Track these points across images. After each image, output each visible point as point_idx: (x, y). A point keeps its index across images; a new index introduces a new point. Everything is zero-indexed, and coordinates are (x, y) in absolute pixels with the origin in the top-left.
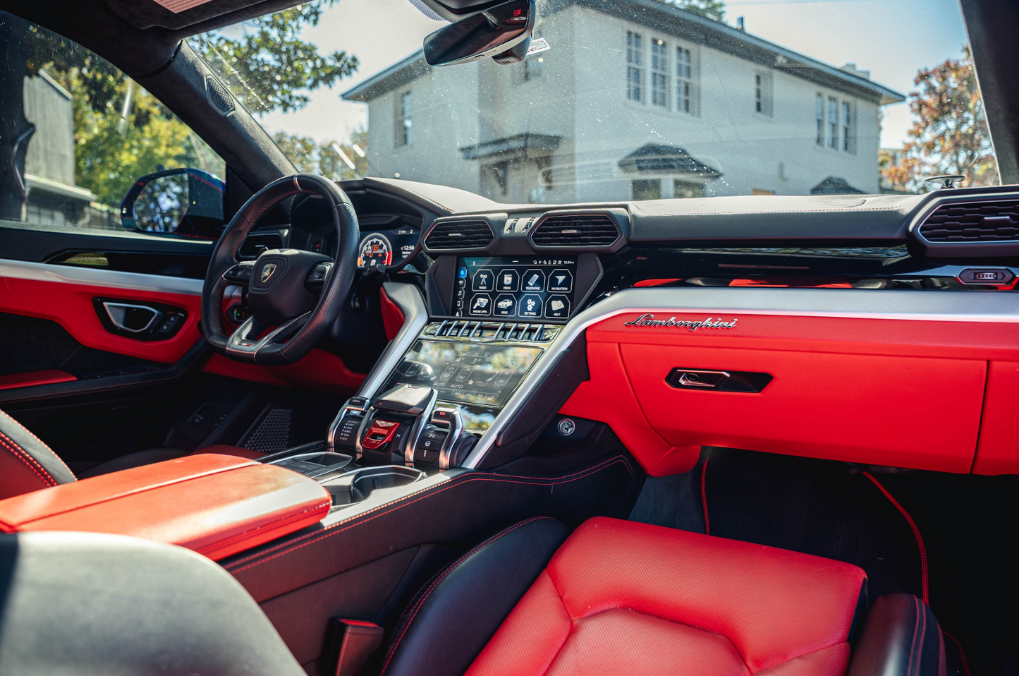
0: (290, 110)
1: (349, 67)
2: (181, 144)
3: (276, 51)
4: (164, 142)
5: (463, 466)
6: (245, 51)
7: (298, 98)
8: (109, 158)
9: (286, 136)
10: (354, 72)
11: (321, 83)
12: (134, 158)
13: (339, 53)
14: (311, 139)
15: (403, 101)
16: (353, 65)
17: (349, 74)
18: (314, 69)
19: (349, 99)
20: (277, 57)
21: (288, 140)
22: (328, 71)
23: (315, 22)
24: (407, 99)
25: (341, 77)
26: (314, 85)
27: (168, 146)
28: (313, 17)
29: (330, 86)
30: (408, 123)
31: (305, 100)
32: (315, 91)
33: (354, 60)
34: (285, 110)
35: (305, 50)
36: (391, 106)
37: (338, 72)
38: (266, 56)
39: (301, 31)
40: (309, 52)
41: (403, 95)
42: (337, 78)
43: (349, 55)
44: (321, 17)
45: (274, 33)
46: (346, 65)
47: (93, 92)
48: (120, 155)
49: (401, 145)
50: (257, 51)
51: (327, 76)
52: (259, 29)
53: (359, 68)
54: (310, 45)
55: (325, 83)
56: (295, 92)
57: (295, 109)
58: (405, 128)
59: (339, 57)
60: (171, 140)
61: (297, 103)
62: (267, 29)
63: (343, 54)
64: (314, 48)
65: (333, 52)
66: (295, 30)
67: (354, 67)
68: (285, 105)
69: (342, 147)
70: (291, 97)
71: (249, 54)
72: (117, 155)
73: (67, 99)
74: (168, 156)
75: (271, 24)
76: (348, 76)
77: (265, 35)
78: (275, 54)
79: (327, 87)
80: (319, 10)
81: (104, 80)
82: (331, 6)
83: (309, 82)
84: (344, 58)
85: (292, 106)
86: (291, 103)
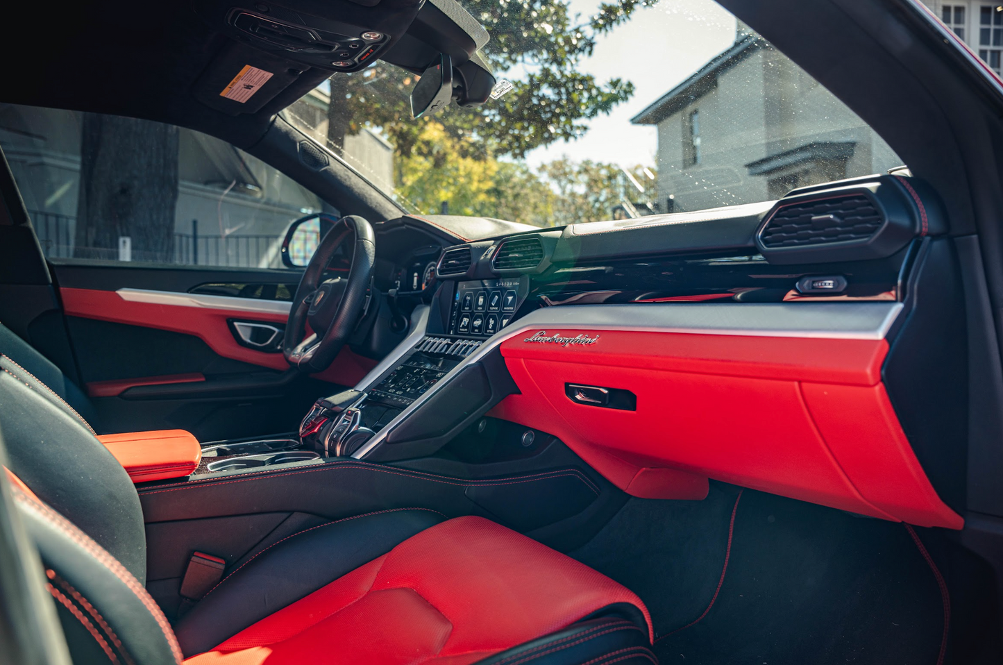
0: (571, 139)
1: (626, 92)
2: (491, 178)
3: (555, 85)
4: (476, 178)
5: (352, 456)
6: (528, 88)
7: (578, 128)
8: (429, 196)
9: (592, 163)
10: (630, 97)
11: (600, 112)
12: (450, 195)
13: (615, 79)
14: (616, 165)
15: (691, 120)
16: (629, 89)
17: (625, 99)
18: (590, 98)
19: (639, 122)
20: (556, 91)
21: (594, 167)
22: (605, 99)
23: (590, 53)
24: (695, 118)
25: (618, 104)
26: (594, 113)
27: (480, 181)
28: (588, 49)
29: (608, 113)
30: (698, 142)
31: (585, 128)
32: (594, 119)
33: (630, 85)
34: (567, 140)
35: (583, 81)
36: (678, 127)
37: (614, 99)
38: (546, 91)
39: (580, 63)
40: (586, 81)
41: (691, 115)
42: (614, 105)
43: (624, 81)
44: (595, 48)
45: (554, 69)
46: (621, 91)
47: (401, 142)
48: (439, 192)
49: (690, 165)
50: (538, 87)
51: (604, 104)
52: (540, 67)
53: (635, 92)
54: (588, 76)
55: (603, 111)
56: (576, 122)
57: (576, 138)
58: (695, 148)
59: (614, 84)
60: (483, 175)
61: (578, 132)
62: (547, 65)
63: (619, 81)
64: (591, 78)
65: (609, 81)
66: (574, 62)
67: (631, 92)
68: (567, 135)
69: (649, 168)
70: (572, 127)
71: (531, 91)
72: (436, 192)
73: (387, 148)
74: (479, 191)
75: (550, 61)
76: (625, 102)
77: (546, 73)
78: (555, 88)
79: (605, 114)
80: (594, 41)
81: (409, 129)
82: (606, 35)
83: (588, 112)
84: (619, 85)
85: (574, 136)
86: (572, 133)
